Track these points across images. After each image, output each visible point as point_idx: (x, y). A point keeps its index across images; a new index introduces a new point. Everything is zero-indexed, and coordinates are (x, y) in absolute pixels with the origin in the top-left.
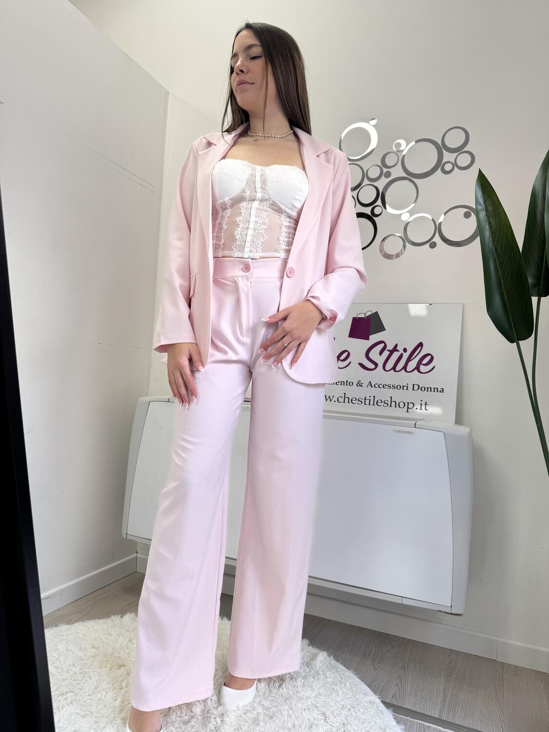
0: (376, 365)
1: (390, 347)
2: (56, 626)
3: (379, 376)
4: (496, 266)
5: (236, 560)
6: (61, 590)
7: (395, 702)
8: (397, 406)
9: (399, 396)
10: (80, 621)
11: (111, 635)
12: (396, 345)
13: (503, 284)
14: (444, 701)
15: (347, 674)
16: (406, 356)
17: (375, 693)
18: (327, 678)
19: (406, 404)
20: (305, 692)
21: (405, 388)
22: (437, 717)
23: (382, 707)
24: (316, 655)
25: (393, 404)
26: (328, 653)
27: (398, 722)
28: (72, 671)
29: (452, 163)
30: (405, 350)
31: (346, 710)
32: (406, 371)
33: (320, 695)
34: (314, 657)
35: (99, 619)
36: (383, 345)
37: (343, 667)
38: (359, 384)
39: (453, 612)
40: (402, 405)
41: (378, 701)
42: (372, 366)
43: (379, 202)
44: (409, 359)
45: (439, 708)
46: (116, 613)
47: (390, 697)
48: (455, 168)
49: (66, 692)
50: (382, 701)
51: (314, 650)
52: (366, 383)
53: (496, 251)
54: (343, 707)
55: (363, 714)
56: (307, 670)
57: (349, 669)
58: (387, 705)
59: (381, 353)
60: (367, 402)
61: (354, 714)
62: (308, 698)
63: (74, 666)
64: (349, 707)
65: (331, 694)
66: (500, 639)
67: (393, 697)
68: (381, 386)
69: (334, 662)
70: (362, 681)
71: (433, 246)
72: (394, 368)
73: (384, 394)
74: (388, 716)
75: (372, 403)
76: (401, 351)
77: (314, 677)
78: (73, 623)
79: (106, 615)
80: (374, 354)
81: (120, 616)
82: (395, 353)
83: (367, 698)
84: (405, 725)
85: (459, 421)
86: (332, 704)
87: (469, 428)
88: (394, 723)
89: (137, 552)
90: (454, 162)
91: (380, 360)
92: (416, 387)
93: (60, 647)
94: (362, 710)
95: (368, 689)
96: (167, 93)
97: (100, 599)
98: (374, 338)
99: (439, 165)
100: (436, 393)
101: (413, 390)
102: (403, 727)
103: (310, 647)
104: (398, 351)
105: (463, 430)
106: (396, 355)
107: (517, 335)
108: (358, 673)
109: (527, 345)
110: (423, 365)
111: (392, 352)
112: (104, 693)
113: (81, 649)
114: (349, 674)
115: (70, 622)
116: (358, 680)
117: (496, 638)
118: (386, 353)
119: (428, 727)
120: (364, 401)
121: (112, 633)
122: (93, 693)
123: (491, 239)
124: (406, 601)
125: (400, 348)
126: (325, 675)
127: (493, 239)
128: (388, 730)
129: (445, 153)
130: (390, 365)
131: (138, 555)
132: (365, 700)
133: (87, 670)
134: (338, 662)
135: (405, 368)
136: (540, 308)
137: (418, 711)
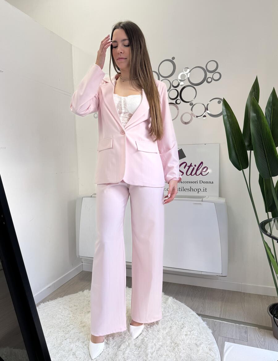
0: (183, 173)
1: (189, 165)
2: (56, 299)
3: (185, 178)
4: (232, 139)
5: (131, 263)
6: (54, 283)
7: (201, 313)
8: (193, 191)
9: (194, 186)
10: (65, 296)
11: (81, 300)
12: (191, 164)
13: (235, 146)
14: (221, 311)
15: (182, 304)
16: (196, 168)
17: (193, 310)
19: (197, 190)
21: (196, 182)
22: (219, 317)
23: (197, 316)
24: (168, 299)
25: (192, 190)
26: (173, 298)
27: (204, 321)
28: (69, 316)
30: (195, 166)
32: (196, 175)
33: (172, 314)
34: (167, 299)
35: (74, 294)
36: (185, 164)
37: (180, 302)
39: (223, 275)
40: (195, 190)
41: (194, 313)
43: (179, 98)
44: (197, 170)
45: (219, 313)
46: (80, 290)
49: (70, 325)
50: (197, 314)
51: (167, 297)
53: (232, 133)
54: (182, 318)
55: (190, 320)
56: (165, 305)
57: (182, 303)
58: (199, 315)
59: (185, 168)
60: (180, 190)
61: (186, 320)
62: (167, 316)
63: (69, 314)
64: (184, 317)
65: (176, 313)
66: (242, 284)
67: (201, 312)
68: (186, 182)
69: (175, 300)
70: (188, 307)
71: (205, 117)
72: (191, 174)
73: (187, 186)
74: (200, 319)
75: (182, 190)
76: (194, 166)
77: (168, 308)
78: (63, 297)
79: (76, 292)
80: (182, 168)
82: (191, 167)
83: (191, 313)
84: (207, 322)
85: (220, 196)
86: (177, 317)
87: (225, 199)
88: (202, 321)
89: (82, 262)
90: (212, 77)
91: (185, 171)
92: (201, 182)
93: (61, 307)
94: (189, 318)
95: (191, 310)
96: (71, 45)
97: (71, 285)
99: (205, 79)
100: (210, 184)
102: (206, 322)
103: (165, 295)
105: (222, 200)
106: (191, 168)
107: (242, 167)
108: (186, 303)
109: (246, 171)
110: (203, 172)
111: (189, 167)
113: (70, 307)
114: (183, 304)
116: (186, 306)
117: (241, 283)
118: (187, 168)
119: (216, 321)
123: (230, 127)
124: (203, 273)
125: (193, 165)
126: (172, 306)
127: (231, 128)
128: (200, 324)
129: (208, 73)
130: (189, 173)
131: (83, 263)
132: (190, 314)
133: (75, 315)
134: (177, 300)
135: (196, 173)
136: (251, 155)
137: (211, 316)
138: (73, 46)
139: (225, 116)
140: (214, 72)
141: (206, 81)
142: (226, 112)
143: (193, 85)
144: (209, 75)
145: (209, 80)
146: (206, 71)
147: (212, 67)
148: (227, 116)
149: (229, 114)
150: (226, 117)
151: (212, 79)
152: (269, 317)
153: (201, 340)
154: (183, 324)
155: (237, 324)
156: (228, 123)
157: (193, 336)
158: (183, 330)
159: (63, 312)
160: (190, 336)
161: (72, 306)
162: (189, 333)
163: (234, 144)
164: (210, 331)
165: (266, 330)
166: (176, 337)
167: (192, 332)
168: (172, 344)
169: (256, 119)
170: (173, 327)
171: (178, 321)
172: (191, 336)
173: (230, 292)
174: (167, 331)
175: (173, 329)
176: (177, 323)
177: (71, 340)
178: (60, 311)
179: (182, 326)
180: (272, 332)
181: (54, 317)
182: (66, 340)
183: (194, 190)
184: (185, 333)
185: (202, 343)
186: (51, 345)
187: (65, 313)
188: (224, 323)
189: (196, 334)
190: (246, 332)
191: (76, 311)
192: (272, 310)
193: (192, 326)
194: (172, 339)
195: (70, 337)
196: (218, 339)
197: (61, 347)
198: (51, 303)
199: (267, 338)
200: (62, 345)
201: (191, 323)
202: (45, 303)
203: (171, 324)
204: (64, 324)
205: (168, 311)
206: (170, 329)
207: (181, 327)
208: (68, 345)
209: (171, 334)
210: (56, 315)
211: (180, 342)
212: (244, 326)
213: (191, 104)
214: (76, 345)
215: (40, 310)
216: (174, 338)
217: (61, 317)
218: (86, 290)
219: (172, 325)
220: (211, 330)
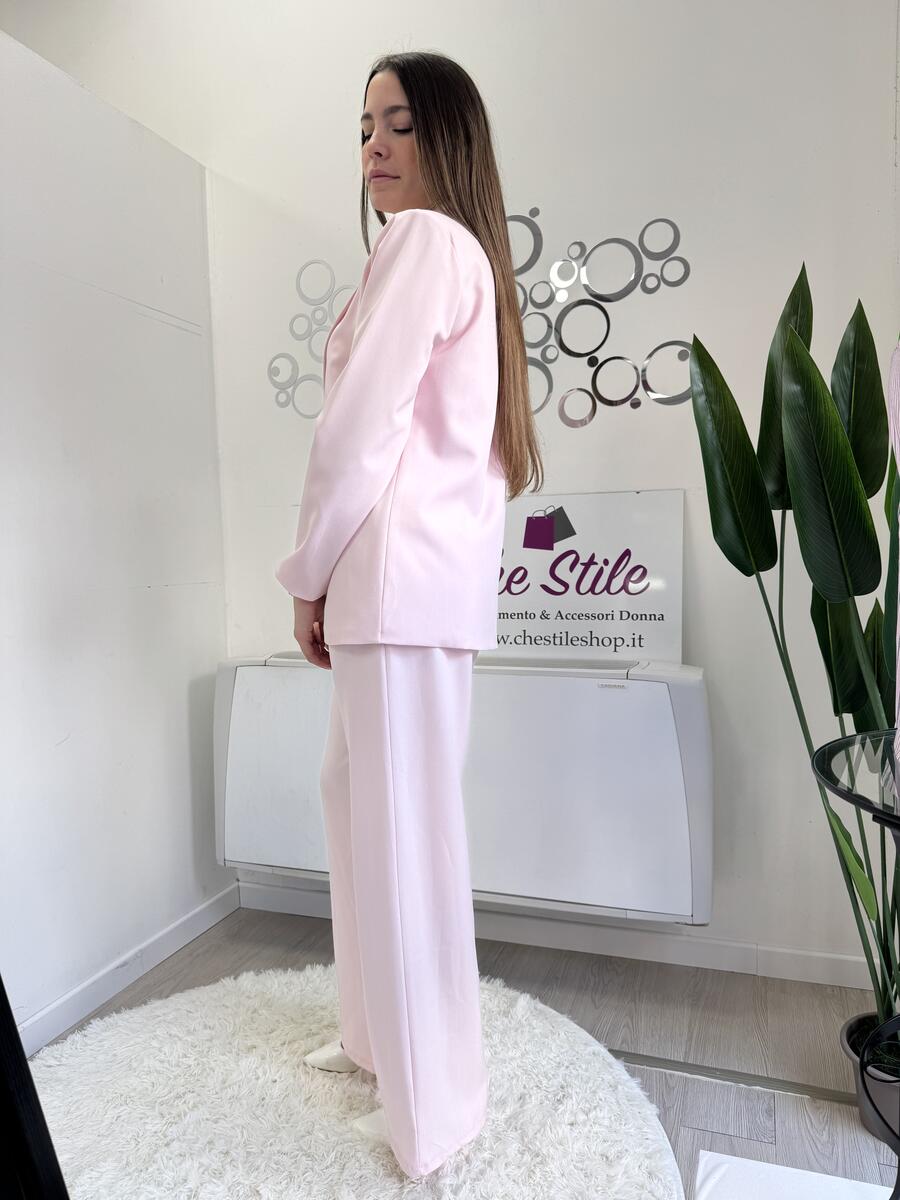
0: (566, 586)
1: (584, 559)
2: (145, 1003)
3: (571, 601)
6: (141, 951)
7: (625, 1048)
9: (602, 629)
11: (227, 1007)
12: (593, 556)
13: (734, 495)
14: (690, 1040)
15: (560, 1020)
16: (608, 570)
17: (599, 1039)
18: (534, 1028)
19: (613, 640)
20: (507, 1052)
21: (610, 617)
22: (682, 1061)
23: (611, 1058)
24: (516, 1000)
25: (595, 641)
26: (532, 996)
27: (632, 1074)
28: (184, 1064)
29: (657, 276)
30: (606, 562)
31: (563, 1068)
32: (609, 592)
33: (527, 1053)
34: (512, 1003)
35: (204, 985)
36: (573, 556)
37: (554, 1012)
38: (544, 616)
39: (695, 923)
40: (606, 642)
41: (604, 1051)
42: (561, 589)
43: (553, 341)
44: (612, 576)
45: (684, 1050)
46: (227, 975)
47: (620, 1042)
48: (662, 283)
49: (184, 1094)
50: (610, 1051)
51: (513, 993)
52: (553, 614)
53: (723, 450)
54: (559, 1065)
55: (586, 1070)
56: (506, 1021)
57: (562, 1013)
58: (616, 1054)
59: (572, 568)
60: (558, 641)
61: (574, 1072)
62: (512, 1059)
63: (185, 1056)
64: (566, 1064)
65: (541, 1050)
66: (760, 948)
67: (622, 1043)
68: (575, 617)
69: (541, 1006)
70: (581, 1027)
71: (636, 405)
72: (592, 590)
73: (579, 629)
74: (619, 1067)
75: (564, 642)
76: (601, 564)
77: (516, 1030)
78: (167, 997)
79: (212, 978)
80: (562, 570)
81: (232, 977)
82: (592, 567)
83: (590, 1049)
84: (642, 1077)
85: (687, 660)
86: (544, 1063)
87: (701, 671)
88: (626, 1076)
89: (238, 880)
90: (659, 275)
91: (572, 579)
92: (625, 615)
93: (159, 1032)
94: (584, 1066)
95: (591, 1037)
96: (204, 169)
97: (198, 956)
98: (560, 547)
99: (639, 280)
100: (653, 621)
101: (621, 619)
102: (639, 1080)
103: (506, 990)
104: (596, 564)
105: (694, 675)
106: (593, 571)
107: (756, 564)
108: (574, 1016)
109: (770, 576)
110: (633, 582)
111: (587, 566)
112: (236, 1088)
113: (189, 1032)
114: (564, 1019)
115: (164, 995)
116: (576, 1026)
117: (754, 947)
118: (579, 568)
119: (670, 1075)
120: (552, 640)
121: (228, 1004)
122: (222, 1089)
123: (715, 434)
124: (631, 915)
125: (599, 560)
126: (530, 1025)
127: (718, 433)
128: (620, 1087)
129: (645, 260)
130: (586, 585)
131: (240, 884)
132: (586, 1052)
133: (205, 1060)
134: (545, 1003)
135: (607, 588)
136: (786, 525)
137: (657, 1056)
138: (207, 172)
139: (700, 394)
140: (664, 256)
141: (639, 287)
142: (704, 383)
143: (598, 300)
144: (650, 266)
145: (651, 283)
146: (639, 252)
147: (658, 240)
148: (707, 394)
149: (711, 390)
150: (702, 400)
151: (661, 279)
152: (848, 1061)
153: (621, 1141)
154: (562, 1087)
155: (742, 1085)
156: (709, 417)
157: (596, 1128)
158: (561, 1108)
159: (166, 1049)
160: (586, 1130)
161: (195, 1030)
162: (582, 1117)
163: (728, 490)
164: (651, 1111)
165: (836, 1105)
166: (539, 1131)
167: (592, 1115)
168: (525, 1157)
169: (801, 401)
170: (530, 1096)
171: (546, 1076)
172: (588, 1127)
173: (718, 975)
174: (509, 1111)
175: (530, 1106)
176: (545, 1082)
177: (184, 1145)
178: (157, 1045)
179: (561, 1094)
180: (856, 1110)
181: (135, 1065)
182: (167, 1145)
183: (601, 642)
184: (568, 1118)
185: (627, 1150)
186: (115, 1164)
187: (172, 1053)
188: (698, 1080)
189: (606, 1122)
190: (771, 1112)
191: (208, 1044)
192: (855, 1036)
193: (594, 1092)
194: (526, 1140)
195: (184, 1134)
196: (677, 1135)
197: (150, 1170)
198: (127, 1016)
199: (839, 1129)
200: (155, 1166)
201: (590, 1085)
202: (106, 1019)
203: (525, 1087)
204: (166, 1090)
205: (516, 1043)
206: (519, 1105)
207: (555, 1096)
208: (173, 1162)
209: (522, 1124)
210: (142, 1061)
211: (552, 1150)
212: (764, 1092)
213: (593, 362)
214: (201, 1165)
215: (89, 1042)
216: (531, 1134)
217: (158, 1065)
218: (245, 974)
219: (526, 1091)
220: (654, 1106)
